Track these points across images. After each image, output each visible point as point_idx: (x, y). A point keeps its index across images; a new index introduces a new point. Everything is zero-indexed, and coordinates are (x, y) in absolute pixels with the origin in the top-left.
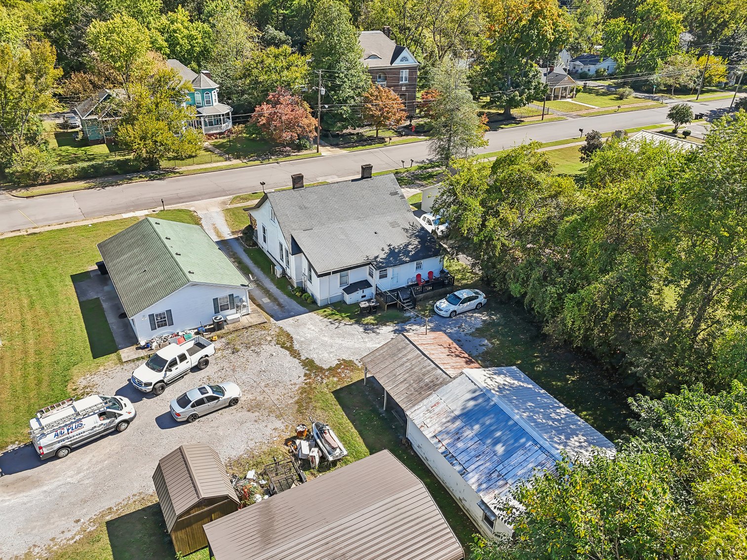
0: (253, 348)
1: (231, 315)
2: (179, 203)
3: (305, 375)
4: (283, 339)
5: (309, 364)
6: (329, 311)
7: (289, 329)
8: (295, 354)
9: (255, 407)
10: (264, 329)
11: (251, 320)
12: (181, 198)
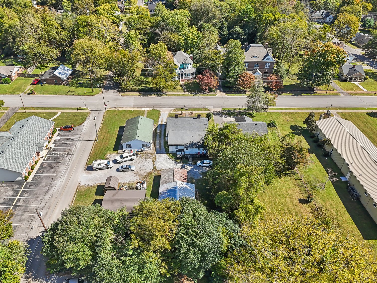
0: (146, 159)
1: (146, 149)
2: (159, 107)
3: (152, 170)
4: (154, 159)
5: (155, 168)
6: (171, 155)
7: (157, 157)
8: (154, 164)
9: (137, 173)
10: (152, 155)
11: (150, 152)
12: (161, 106)
